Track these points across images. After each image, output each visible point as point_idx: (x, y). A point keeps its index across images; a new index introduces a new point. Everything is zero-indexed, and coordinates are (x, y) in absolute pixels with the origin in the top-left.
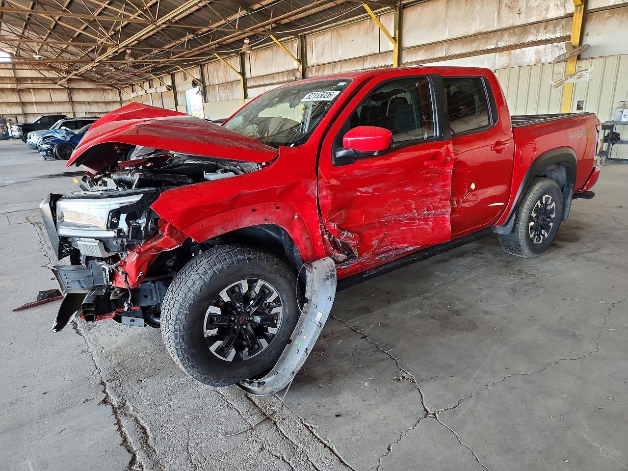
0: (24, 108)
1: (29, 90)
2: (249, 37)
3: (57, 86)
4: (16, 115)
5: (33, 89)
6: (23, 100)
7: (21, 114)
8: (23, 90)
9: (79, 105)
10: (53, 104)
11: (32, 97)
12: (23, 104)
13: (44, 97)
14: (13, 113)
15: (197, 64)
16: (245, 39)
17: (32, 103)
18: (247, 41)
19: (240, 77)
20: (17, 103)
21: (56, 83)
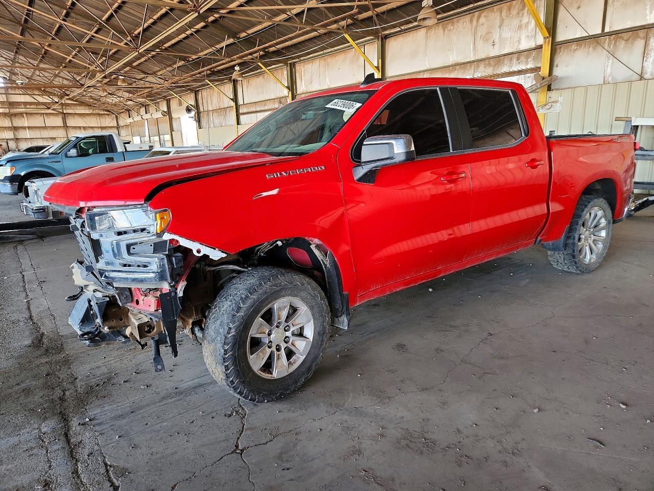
0: (16, 133)
1: (21, 114)
2: (239, 64)
3: (50, 111)
4: (7, 139)
5: (26, 113)
6: (15, 125)
7: (13, 139)
8: (15, 115)
9: (73, 130)
10: (47, 129)
11: (24, 122)
12: (15, 129)
13: (38, 121)
14: (4, 138)
15: (191, 90)
16: (235, 66)
17: (24, 128)
18: (237, 68)
19: (233, 104)
20: (9, 127)
21: (49, 108)
